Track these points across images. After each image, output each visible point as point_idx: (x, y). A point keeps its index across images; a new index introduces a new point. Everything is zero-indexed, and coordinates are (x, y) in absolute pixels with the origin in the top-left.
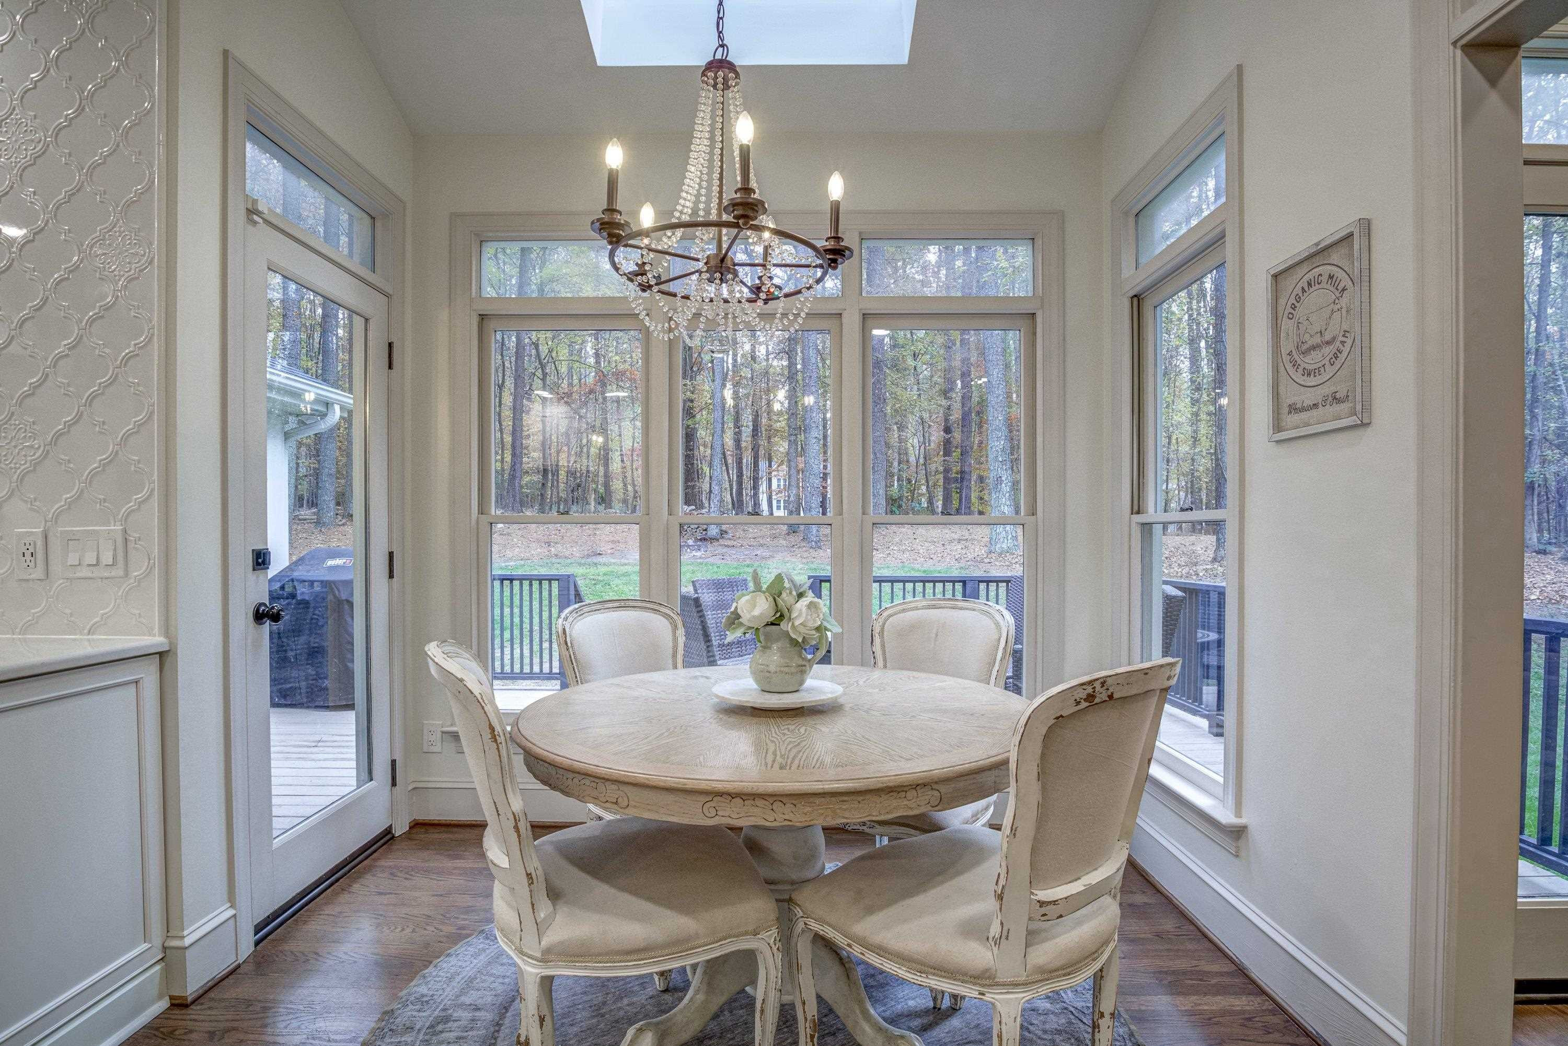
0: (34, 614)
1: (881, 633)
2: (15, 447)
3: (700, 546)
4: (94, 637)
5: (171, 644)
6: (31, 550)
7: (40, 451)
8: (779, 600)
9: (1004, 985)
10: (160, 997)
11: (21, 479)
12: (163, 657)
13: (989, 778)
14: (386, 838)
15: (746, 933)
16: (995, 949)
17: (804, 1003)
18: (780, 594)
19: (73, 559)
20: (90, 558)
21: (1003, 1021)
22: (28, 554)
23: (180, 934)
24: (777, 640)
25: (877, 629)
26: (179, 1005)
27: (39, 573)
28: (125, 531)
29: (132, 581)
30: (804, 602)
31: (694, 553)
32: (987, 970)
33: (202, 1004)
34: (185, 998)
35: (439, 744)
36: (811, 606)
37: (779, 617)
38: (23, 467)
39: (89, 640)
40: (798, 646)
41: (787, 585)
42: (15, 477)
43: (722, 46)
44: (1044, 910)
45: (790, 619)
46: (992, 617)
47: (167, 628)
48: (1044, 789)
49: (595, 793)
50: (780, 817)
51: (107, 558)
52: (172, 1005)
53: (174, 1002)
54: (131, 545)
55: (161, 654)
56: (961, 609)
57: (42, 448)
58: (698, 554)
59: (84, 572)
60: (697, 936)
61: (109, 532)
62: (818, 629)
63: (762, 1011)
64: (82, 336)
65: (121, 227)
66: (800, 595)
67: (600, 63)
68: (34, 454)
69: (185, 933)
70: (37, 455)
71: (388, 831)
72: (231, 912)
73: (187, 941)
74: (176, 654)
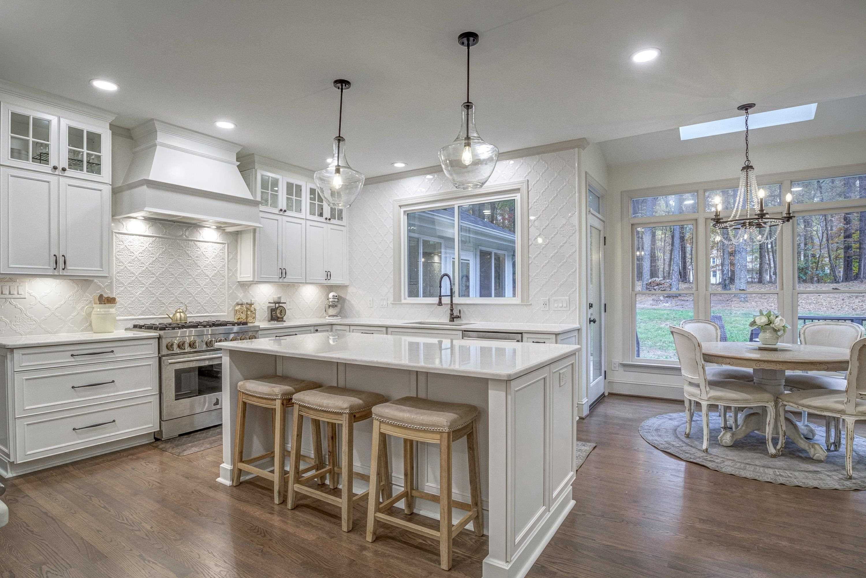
0: (546, 319)
1: (804, 333)
3: (667, 300)
4: (561, 325)
5: (581, 327)
8: (770, 318)
9: (849, 414)
13: (844, 365)
14: (603, 396)
15: (765, 402)
16: (846, 405)
17: (782, 426)
18: (770, 316)
19: (556, 305)
20: (560, 305)
21: (848, 424)
22: (545, 304)
23: (581, 401)
24: (769, 329)
25: (802, 332)
27: (547, 309)
28: (569, 299)
29: (571, 311)
30: (778, 319)
31: (664, 304)
32: (843, 410)
35: (617, 367)
36: (781, 320)
37: (770, 323)
38: (543, 283)
40: (775, 331)
41: (772, 313)
42: (541, 285)
43: (748, 160)
44: (861, 396)
45: (773, 323)
46: (855, 328)
47: (580, 323)
48: (860, 363)
49: (722, 362)
50: (778, 367)
51: (565, 305)
54: (571, 302)
55: (579, 330)
56: (841, 325)
58: (667, 305)
59: (560, 309)
60: (751, 400)
61: (565, 299)
62: (783, 327)
63: (769, 424)
64: (558, 251)
65: (568, 223)
66: (777, 317)
67: (682, 139)
68: (546, 280)
71: (603, 394)
72: (587, 400)
73: (582, 404)
74: (582, 329)
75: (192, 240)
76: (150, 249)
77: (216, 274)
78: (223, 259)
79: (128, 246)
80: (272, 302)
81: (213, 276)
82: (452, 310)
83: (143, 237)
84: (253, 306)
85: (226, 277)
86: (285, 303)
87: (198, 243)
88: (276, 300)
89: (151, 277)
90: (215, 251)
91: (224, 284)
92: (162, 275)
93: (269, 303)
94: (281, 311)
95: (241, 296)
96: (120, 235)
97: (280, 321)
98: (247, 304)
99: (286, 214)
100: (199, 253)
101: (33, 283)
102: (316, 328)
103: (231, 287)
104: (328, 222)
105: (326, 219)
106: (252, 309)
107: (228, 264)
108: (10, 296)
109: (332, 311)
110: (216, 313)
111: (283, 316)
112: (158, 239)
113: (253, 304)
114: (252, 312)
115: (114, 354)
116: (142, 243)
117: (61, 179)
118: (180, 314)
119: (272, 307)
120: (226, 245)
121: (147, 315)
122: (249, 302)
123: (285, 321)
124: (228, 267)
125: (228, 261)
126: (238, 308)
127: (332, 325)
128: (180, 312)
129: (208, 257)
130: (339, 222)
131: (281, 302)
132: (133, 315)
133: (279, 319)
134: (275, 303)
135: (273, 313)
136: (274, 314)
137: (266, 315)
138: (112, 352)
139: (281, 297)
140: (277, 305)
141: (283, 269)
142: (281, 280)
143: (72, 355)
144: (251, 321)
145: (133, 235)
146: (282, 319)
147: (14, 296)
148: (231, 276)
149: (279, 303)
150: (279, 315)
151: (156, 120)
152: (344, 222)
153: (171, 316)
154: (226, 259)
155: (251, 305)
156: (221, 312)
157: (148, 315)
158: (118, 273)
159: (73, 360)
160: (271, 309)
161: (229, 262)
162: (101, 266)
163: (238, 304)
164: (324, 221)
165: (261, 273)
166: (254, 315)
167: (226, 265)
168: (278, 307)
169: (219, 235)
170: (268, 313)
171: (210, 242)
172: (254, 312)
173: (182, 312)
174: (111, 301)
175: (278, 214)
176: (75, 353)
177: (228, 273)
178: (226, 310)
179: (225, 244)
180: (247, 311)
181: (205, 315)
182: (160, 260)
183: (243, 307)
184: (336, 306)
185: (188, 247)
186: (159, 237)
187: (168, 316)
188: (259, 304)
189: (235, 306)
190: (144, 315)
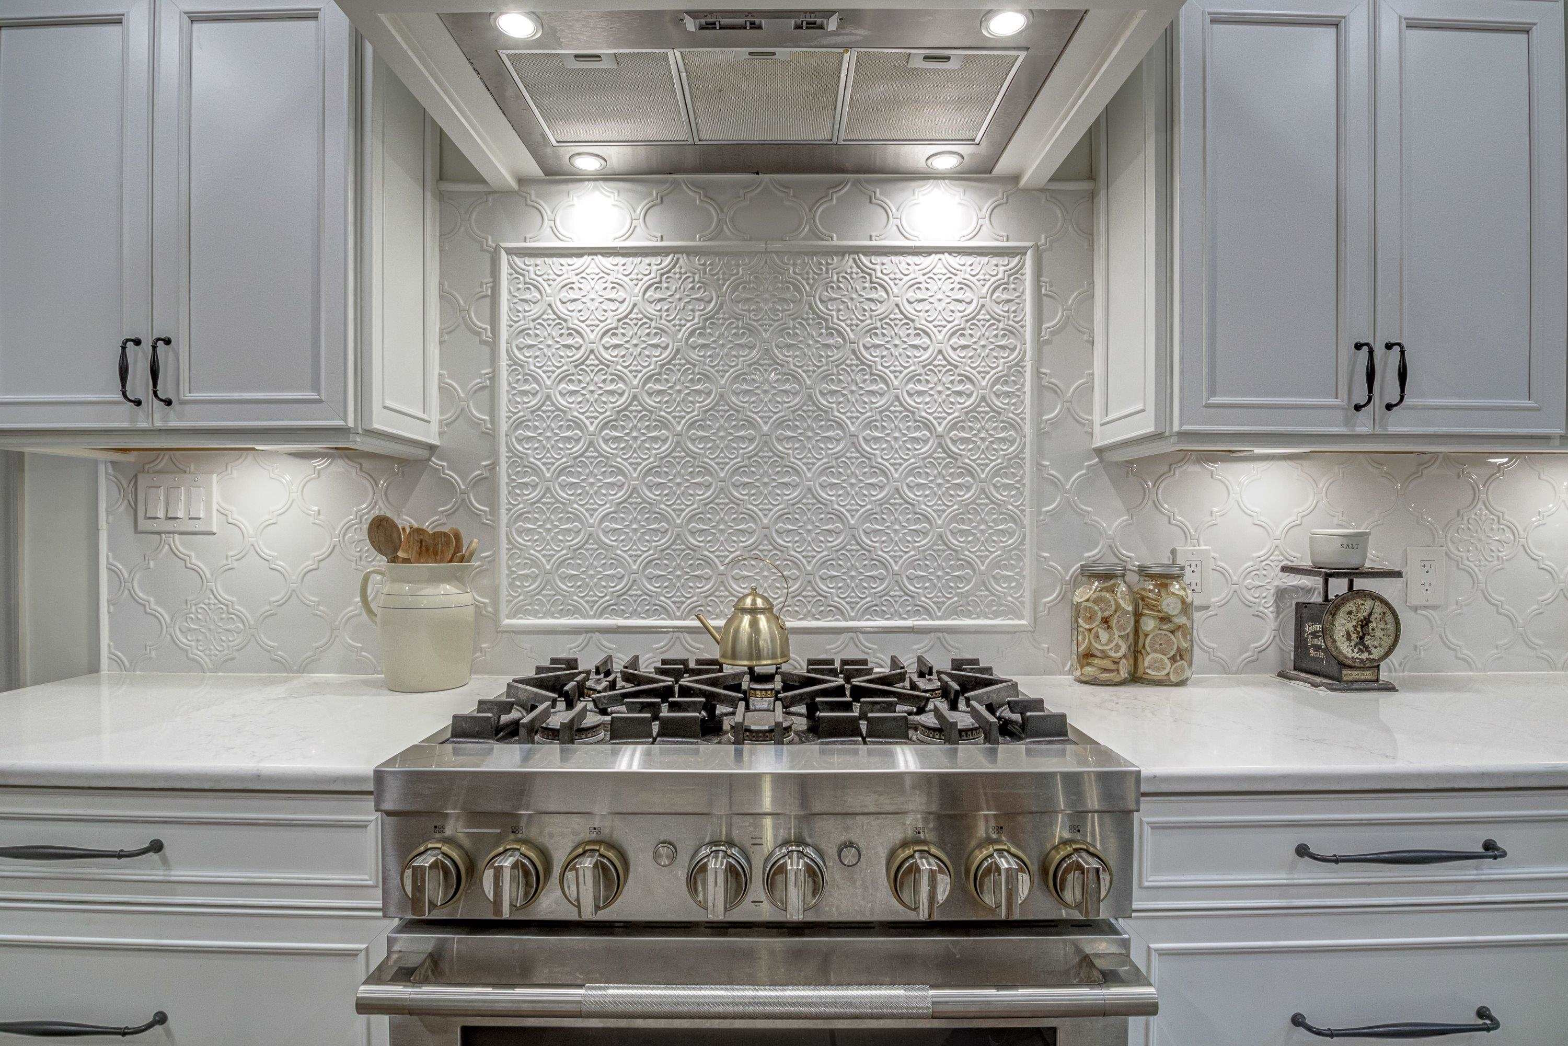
75: (843, 252)
76: (651, 309)
77: (971, 414)
78: (1010, 332)
79: (556, 306)
80: (1307, 563)
81: (954, 427)
83: (621, 260)
84: (1175, 587)
85: (1027, 429)
86: (1398, 574)
87: (877, 259)
88: (1332, 555)
89: (655, 439)
90: (968, 295)
91: (1014, 464)
92: (702, 427)
93: (1284, 569)
94: (1366, 622)
96: (528, 260)
97: (1352, 687)
98: (1143, 571)
100: (881, 309)
101: (235, 474)
103: (1054, 482)
106: (1170, 605)
107: (1038, 361)
108: (170, 526)
110: (969, 615)
111: (1376, 654)
112: (683, 259)
113: (1177, 578)
114: (1165, 619)
115: (165, 862)
116: (616, 285)
118: (754, 622)
119: (1309, 591)
120: (1029, 258)
121: (634, 614)
122: (1157, 559)
124: (1038, 374)
125: (1040, 344)
126: (1083, 594)
128: (753, 611)
129: (929, 328)
131: (1369, 566)
132: (576, 611)
133: (1347, 674)
134: (1327, 571)
135: (1309, 628)
136: (1314, 635)
137: (1267, 637)
138: (156, 846)
139: (1364, 536)
140: (1338, 587)
141: (1379, 351)
142: (1363, 424)
144: (1160, 675)
145: (579, 253)
146: (1368, 675)
147: (178, 527)
148: (1054, 423)
149: (1352, 573)
150: (1347, 650)
153: (719, 627)
154: (1029, 335)
155: (1164, 579)
156: (996, 615)
158: (518, 425)
160: (1299, 606)
161: (1046, 349)
162: (316, 387)
163: (1089, 573)
165: (1208, 381)
166: (1178, 641)
168: (1342, 600)
169: (987, 205)
170: (1280, 629)
171: (941, 252)
172: (1183, 620)
173: (763, 611)
177: (1039, 410)
178: (1028, 598)
179: (1020, 252)
180: (1138, 616)
181: (909, 623)
182: (694, 355)
183: (1111, 590)
185: (827, 287)
186: (692, 252)
187: (697, 623)
188: (1222, 572)
189: (1075, 583)
190: (622, 614)
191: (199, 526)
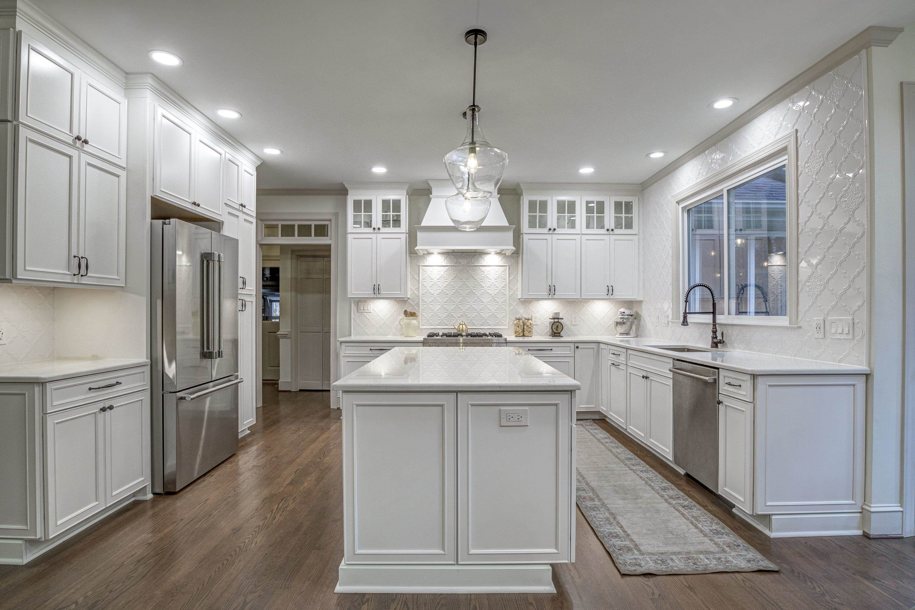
0: (820, 352)
2: (814, 285)
4: (841, 364)
5: (871, 371)
6: (819, 326)
7: (823, 286)
10: (858, 528)
11: (816, 297)
12: (868, 376)
20: (840, 331)
22: (818, 328)
23: (870, 505)
26: (866, 536)
27: (821, 336)
28: (853, 319)
29: (855, 341)
33: (877, 542)
34: (870, 535)
38: (817, 293)
39: (839, 365)
42: (814, 297)
47: (869, 364)
51: (846, 331)
52: (863, 535)
53: (864, 534)
54: (855, 325)
57: (823, 285)
59: (838, 336)
61: (847, 319)
64: (837, 237)
65: (851, 187)
68: (821, 288)
69: (872, 505)
70: (822, 288)
72: (900, 509)
73: (872, 510)
74: (873, 375)
75: (477, 266)
76: (445, 275)
77: (498, 293)
78: (505, 279)
79: (429, 275)
80: (552, 317)
81: (495, 295)
82: (715, 332)
83: (440, 267)
84: (531, 321)
85: (507, 295)
86: (563, 319)
88: (556, 315)
90: (497, 273)
91: (505, 301)
92: (453, 295)
93: (550, 318)
94: (559, 326)
95: (523, 313)
96: (424, 267)
97: (555, 336)
98: (526, 318)
99: (556, 232)
100: (483, 276)
101: (375, 302)
102: (577, 345)
103: (511, 304)
104: (611, 233)
105: (608, 230)
106: (530, 323)
107: (509, 284)
108: (364, 311)
109: (621, 329)
111: (559, 331)
112: (450, 267)
114: (528, 326)
116: (439, 271)
117: (378, 235)
118: (462, 326)
119: (553, 322)
120: (508, 267)
122: (528, 316)
123: (562, 336)
124: (509, 287)
125: (509, 281)
127: (599, 343)
128: (462, 324)
129: (491, 279)
130: (628, 231)
131: (560, 318)
132: (433, 325)
134: (554, 319)
135: (553, 328)
139: (559, 313)
141: (552, 286)
142: (551, 297)
143: (371, 350)
144: (527, 335)
145: (433, 266)
146: (558, 335)
147: (366, 311)
148: (511, 294)
149: (558, 319)
151: (429, 180)
152: (635, 230)
153: (457, 327)
154: (507, 280)
155: (529, 320)
156: (502, 326)
157: (443, 326)
158: (423, 294)
159: (371, 352)
160: (552, 324)
161: (511, 282)
162: (401, 291)
163: (517, 319)
164: (606, 233)
165: (528, 290)
166: (531, 329)
167: (507, 284)
168: (557, 323)
169: (501, 258)
170: (550, 328)
171: (493, 266)
172: (532, 326)
173: (464, 325)
174: (413, 315)
175: (548, 234)
176: (372, 348)
177: (509, 292)
178: (507, 323)
179: (506, 266)
180: (524, 326)
182: (452, 283)
183: (520, 321)
184: (624, 323)
185: (474, 272)
186: (451, 266)
187: (453, 327)
188: (540, 319)
189: (515, 320)
190: (440, 325)
191: (369, 311)
